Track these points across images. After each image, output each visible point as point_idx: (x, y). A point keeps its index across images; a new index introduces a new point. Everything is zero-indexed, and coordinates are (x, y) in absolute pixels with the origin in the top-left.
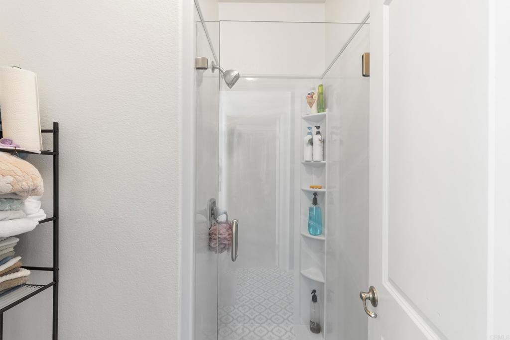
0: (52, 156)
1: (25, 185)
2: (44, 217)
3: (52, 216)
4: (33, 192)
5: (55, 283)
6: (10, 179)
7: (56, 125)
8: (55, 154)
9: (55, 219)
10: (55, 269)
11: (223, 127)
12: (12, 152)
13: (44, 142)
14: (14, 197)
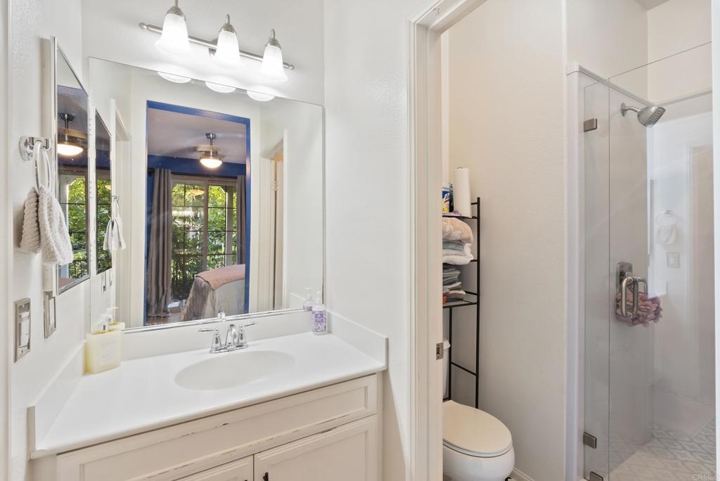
0: (476, 220)
1: (466, 236)
2: (472, 259)
3: (476, 259)
4: (468, 240)
5: (478, 303)
6: (459, 232)
7: (479, 199)
8: (478, 218)
9: (478, 261)
10: (478, 294)
11: (649, 180)
12: (459, 218)
13: (472, 211)
14: (459, 242)
